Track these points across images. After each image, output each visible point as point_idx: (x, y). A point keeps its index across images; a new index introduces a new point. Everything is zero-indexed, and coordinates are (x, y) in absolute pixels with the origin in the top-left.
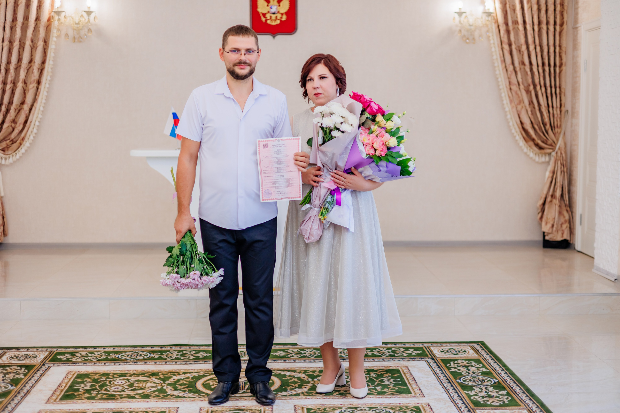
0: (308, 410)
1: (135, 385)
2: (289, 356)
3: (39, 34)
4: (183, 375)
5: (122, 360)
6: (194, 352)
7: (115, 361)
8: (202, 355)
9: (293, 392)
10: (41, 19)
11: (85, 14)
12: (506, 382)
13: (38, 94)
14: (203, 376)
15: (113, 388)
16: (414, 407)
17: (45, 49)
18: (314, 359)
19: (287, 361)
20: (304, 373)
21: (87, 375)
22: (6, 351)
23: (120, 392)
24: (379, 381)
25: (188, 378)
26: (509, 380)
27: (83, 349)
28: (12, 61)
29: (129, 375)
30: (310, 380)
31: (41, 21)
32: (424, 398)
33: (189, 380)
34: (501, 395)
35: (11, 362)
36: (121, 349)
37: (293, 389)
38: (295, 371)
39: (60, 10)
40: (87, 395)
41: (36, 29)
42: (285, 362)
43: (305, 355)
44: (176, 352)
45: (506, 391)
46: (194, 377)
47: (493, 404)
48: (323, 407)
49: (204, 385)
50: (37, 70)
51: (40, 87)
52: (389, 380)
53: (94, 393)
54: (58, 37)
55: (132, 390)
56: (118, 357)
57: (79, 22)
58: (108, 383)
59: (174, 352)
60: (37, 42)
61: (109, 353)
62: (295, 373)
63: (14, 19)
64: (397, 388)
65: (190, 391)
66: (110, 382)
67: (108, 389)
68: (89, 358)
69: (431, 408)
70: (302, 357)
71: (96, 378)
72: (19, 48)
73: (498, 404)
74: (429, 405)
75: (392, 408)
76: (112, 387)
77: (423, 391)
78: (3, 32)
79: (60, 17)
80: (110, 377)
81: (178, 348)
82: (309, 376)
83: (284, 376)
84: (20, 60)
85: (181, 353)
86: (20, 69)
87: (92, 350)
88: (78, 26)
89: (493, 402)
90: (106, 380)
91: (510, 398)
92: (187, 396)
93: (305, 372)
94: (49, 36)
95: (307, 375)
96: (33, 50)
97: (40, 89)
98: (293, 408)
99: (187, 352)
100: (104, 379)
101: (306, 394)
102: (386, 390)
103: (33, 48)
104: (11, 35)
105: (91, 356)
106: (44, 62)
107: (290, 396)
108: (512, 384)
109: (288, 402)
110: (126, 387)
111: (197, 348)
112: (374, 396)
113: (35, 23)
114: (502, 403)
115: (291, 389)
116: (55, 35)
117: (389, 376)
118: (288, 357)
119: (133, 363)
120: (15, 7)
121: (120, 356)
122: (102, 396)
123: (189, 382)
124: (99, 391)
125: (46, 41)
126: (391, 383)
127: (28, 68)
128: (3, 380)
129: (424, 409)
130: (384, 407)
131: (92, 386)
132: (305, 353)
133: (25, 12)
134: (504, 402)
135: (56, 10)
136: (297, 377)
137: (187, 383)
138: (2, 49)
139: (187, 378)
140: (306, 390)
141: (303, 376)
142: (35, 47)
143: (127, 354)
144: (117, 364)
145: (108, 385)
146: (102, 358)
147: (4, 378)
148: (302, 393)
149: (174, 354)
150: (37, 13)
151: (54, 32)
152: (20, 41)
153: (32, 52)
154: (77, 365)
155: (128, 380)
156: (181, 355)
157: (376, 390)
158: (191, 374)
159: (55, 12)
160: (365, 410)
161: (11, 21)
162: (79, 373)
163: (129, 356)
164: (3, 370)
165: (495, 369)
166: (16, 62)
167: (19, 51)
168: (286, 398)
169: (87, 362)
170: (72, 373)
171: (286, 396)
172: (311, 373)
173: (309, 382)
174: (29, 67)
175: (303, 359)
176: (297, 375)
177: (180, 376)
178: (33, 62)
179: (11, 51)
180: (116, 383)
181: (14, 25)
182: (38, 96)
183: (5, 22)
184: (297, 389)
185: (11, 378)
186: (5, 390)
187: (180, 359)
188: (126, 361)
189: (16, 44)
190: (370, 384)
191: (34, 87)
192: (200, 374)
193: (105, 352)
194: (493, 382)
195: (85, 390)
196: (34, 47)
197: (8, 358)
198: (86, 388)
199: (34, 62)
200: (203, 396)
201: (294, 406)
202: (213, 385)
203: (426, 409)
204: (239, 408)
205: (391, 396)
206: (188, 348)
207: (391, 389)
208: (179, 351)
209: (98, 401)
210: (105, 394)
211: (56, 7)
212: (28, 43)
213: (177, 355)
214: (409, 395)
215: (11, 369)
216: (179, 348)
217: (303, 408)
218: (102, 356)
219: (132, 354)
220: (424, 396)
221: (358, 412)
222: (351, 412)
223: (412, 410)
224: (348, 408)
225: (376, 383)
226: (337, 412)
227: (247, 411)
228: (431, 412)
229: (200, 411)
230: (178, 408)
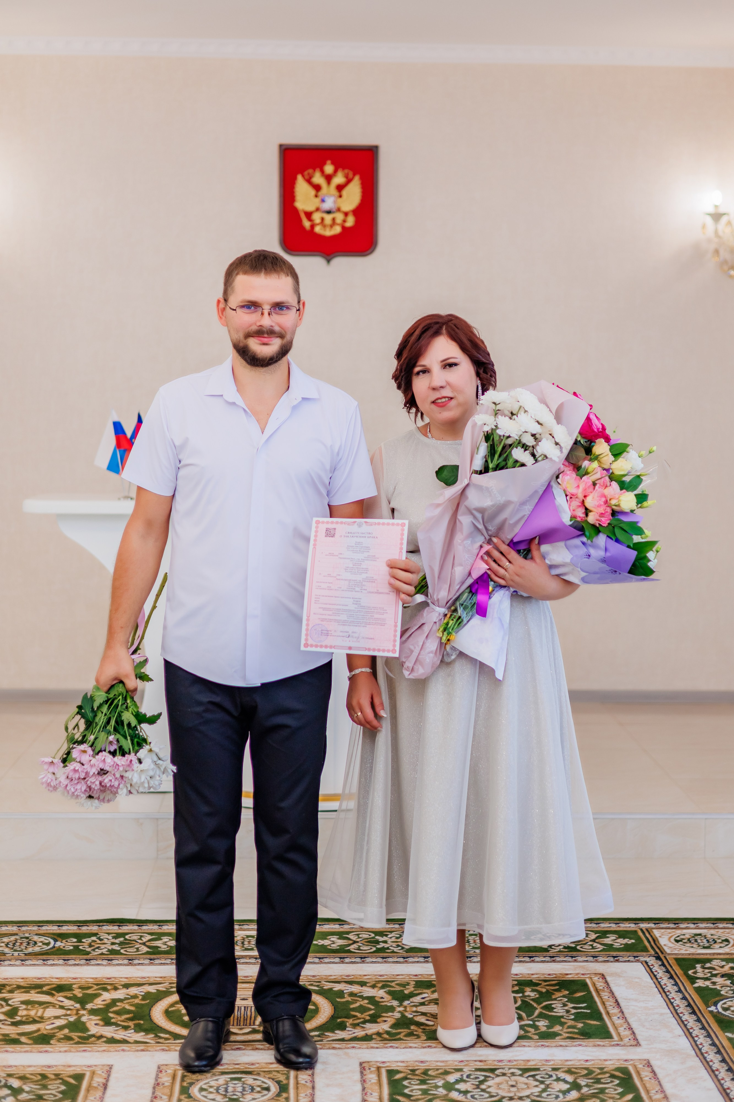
0: (391, 1073)
1: (20, 1013)
2: (352, 948)
4: (125, 991)
6: (149, 937)
8: (165, 943)
9: (359, 1033)
14: (165, 994)
16: (618, 1069)
18: (405, 954)
19: (347, 960)
20: (383, 987)
24: (542, 1008)
25: (135, 997)
29: (8, 988)
30: (395, 1003)
32: (638, 1049)
33: (137, 1001)
37: (358, 1024)
38: (363, 984)
42: (343, 962)
43: (386, 946)
44: (110, 937)
46: (147, 996)
48: (423, 1067)
49: (167, 1013)
52: (565, 1005)
55: (15, 1024)
59: (106, 936)
62: (364, 988)
64: (580, 1025)
65: (139, 1028)
69: (653, 1072)
70: (378, 950)
74: (649, 1064)
75: (569, 1072)
77: (636, 1032)
81: (114, 929)
82: (394, 994)
83: (341, 994)
85: (122, 939)
92: (131, 1040)
93: (385, 985)
95: (389, 993)
98: (358, 1069)
99: (135, 937)
101: (386, 1036)
102: (557, 1028)
107: (351, 1039)
109: (347, 1054)
111: (155, 928)
112: (531, 1043)
115: (355, 1026)
117: (564, 996)
118: (349, 951)
119: (18, 962)
123: (137, 1006)
126: (568, 1011)
129: (638, 1073)
130: (554, 1069)
132: (385, 942)
136: (368, 998)
137: (132, 1008)
139: (133, 997)
140: (386, 1027)
141: (380, 993)
143: (6, 939)
148: (379, 1034)
149: (106, 941)
155: (6, 1000)
156: (121, 944)
157: (536, 1028)
158: (141, 989)
160: (513, 1074)
163: (11, 946)
168: (343, 1045)
171: (343, 1040)
172: (398, 988)
173: (392, 1009)
175: (382, 955)
176: (368, 992)
177: (119, 992)
184: (368, 1025)
187: (118, 952)
190: (524, 1015)
192: (161, 988)
200: (166, 1038)
201: (361, 1064)
203: (643, 1075)
204: (242, 1068)
205: (568, 1042)
206: (136, 927)
207: (569, 1027)
208: (117, 936)
213: (113, 944)
214: (606, 1042)
216: (116, 928)
219: (16, 940)
220: (638, 1044)
221: (498, 1080)
222: (482, 1078)
223: (613, 1076)
224: (478, 1070)
225: (537, 1013)
226: (451, 1078)
227: (258, 1074)
228: (653, 1081)
229: (157, 1075)
230: (111, 1067)
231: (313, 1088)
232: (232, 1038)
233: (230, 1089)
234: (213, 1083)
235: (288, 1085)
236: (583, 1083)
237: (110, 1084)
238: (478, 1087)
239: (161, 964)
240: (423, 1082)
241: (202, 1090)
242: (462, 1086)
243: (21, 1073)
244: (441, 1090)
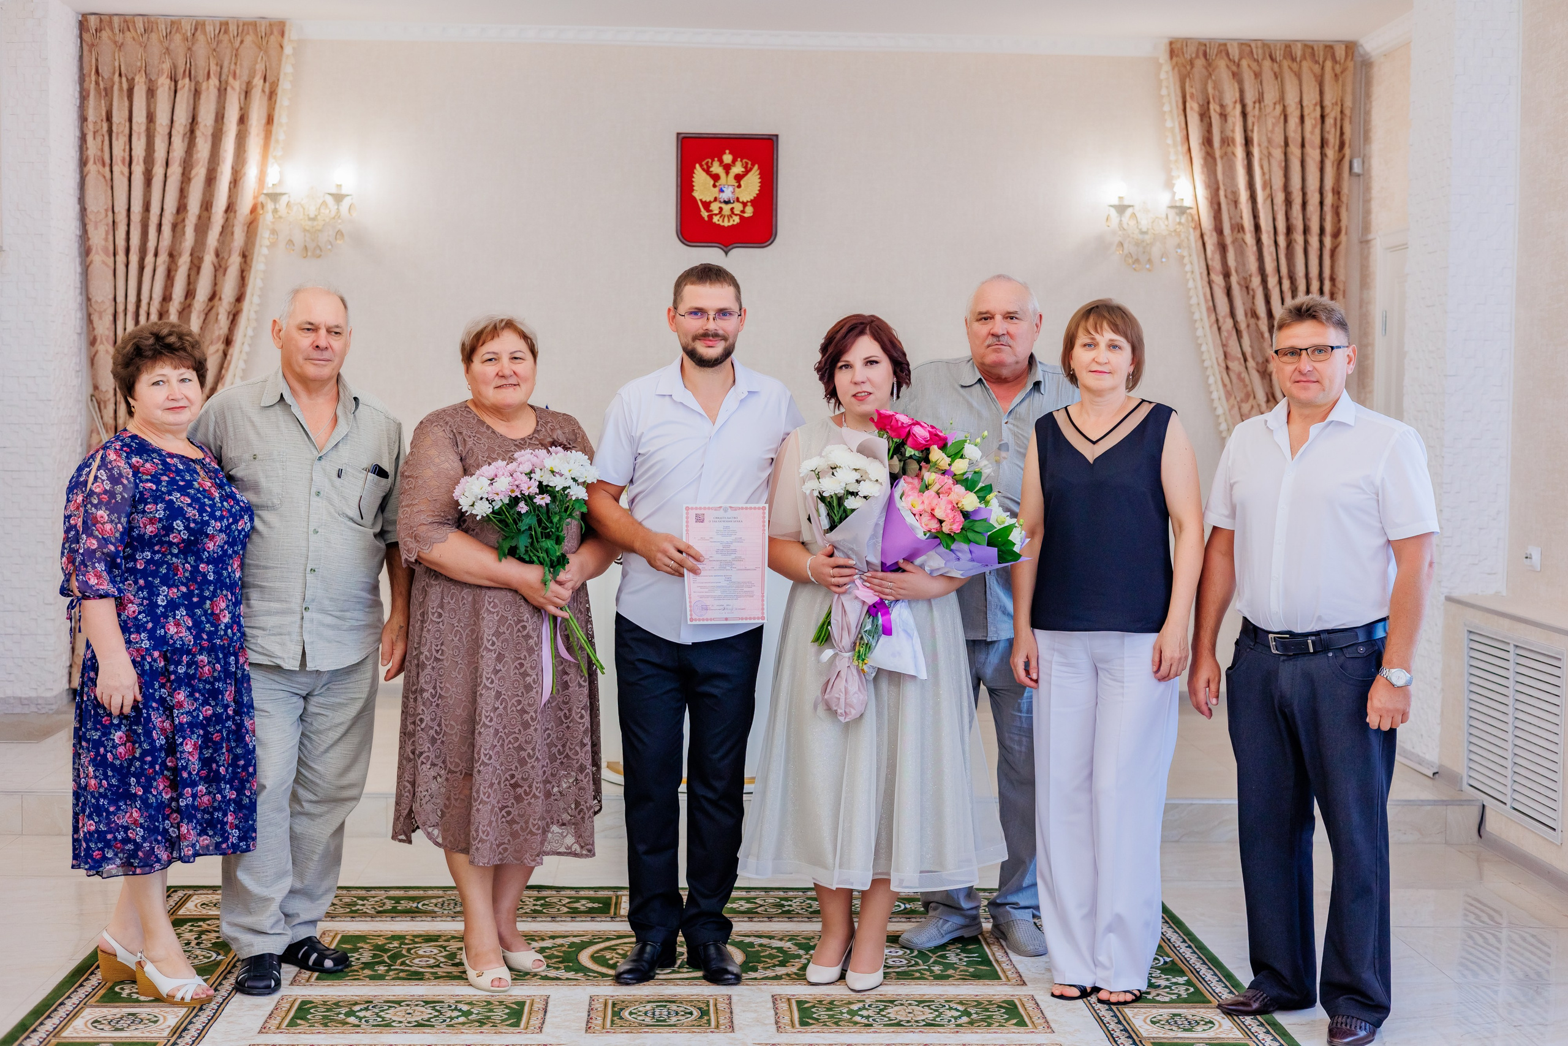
0: (800, 1003)
1: (458, 957)
2: (759, 910)
3: (232, 240)
4: (551, 941)
5: (425, 912)
6: (568, 900)
7: (413, 913)
8: (583, 905)
9: (770, 973)
10: (237, 208)
11: (330, 200)
12: (1188, 962)
13: (225, 365)
14: (591, 943)
15: (416, 961)
16: (1004, 1002)
17: (242, 271)
18: (810, 916)
19: (755, 919)
20: (789, 940)
21: (362, 938)
22: (191, 892)
23: (432, 967)
24: (937, 957)
25: (562, 945)
26: (1193, 959)
27: (345, 892)
28: (174, 296)
29: (443, 938)
30: (802, 952)
31: (238, 214)
32: (1024, 988)
33: (563, 949)
34: (1176, 984)
35: (204, 912)
36: (421, 893)
37: (769, 968)
38: (771, 938)
39: (278, 191)
40: (367, 972)
41: (226, 230)
42: (751, 921)
43: (791, 909)
44: (531, 900)
45: (1186, 978)
46: (572, 945)
47: (1158, 998)
48: (829, 999)
49: (593, 958)
50: (226, 314)
51: (230, 352)
52: (958, 955)
53: (382, 969)
54: (273, 245)
55: (453, 965)
56: (417, 907)
57: (316, 216)
58: (404, 952)
59: (528, 899)
60: (226, 258)
61: (397, 900)
62: (772, 941)
63: (182, 208)
64: (971, 970)
65: (568, 969)
66: (409, 950)
67: (407, 962)
68: (358, 907)
69: (1037, 1003)
70: (784, 912)
71: (380, 943)
72: (190, 269)
73: (1167, 999)
74: (1033, 998)
75: (961, 1003)
76: (414, 959)
77: (1022, 974)
78: (157, 234)
79: (277, 206)
80: (406, 941)
81: (535, 893)
82: (800, 946)
83: (751, 945)
84: (190, 294)
85: (543, 902)
86: (190, 312)
87: (363, 893)
88: (315, 223)
89: (1158, 995)
90: (400, 947)
91: (1192, 990)
92: (564, 978)
93: (792, 938)
94: (253, 244)
95: (796, 944)
96: (218, 273)
97: (232, 356)
98: (770, 1000)
99: (555, 901)
100: (397, 945)
101: (794, 976)
102: (951, 972)
103: (220, 268)
104: (172, 242)
105: (364, 905)
106: (239, 299)
107: (762, 979)
108: (1198, 965)
109: (760, 989)
110: (443, 960)
111: (573, 893)
112: (927, 982)
113: (225, 216)
114: (1174, 997)
115: (765, 969)
116: (266, 242)
117: (957, 950)
118: (757, 913)
119: (449, 919)
120: (182, 183)
121: (420, 906)
122: (398, 974)
123: (564, 952)
124: (390, 966)
125: (247, 253)
126: (960, 959)
127: (206, 311)
128: (198, 944)
129: (1023, 1005)
130: (946, 1001)
131: (374, 956)
132: (790, 906)
133: (204, 194)
134: (1180, 995)
135: (270, 191)
136: (775, 948)
137: (561, 954)
138: (154, 271)
139: (559, 946)
140: (794, 970)
141: (787, 945)
142: (223, 266)
143: (434, 901)
144: (418, 919)
145: (405, 956)
146: (385, 908)
147: (199, 941)
148: (788, 975)
149: (528, 903)
150: (230, 197)
151: (264, 236)
152: (191, 255)
153: (215, 276)
154: (337, 919)
155: (444, 948)
156: (542, 905)
157: (932, 971)
158: (566, 940)
159: (267, 195)
160: (910, 1004)
161: (174, 211)
162: (344, 934)
163: (439, 905)
164: (192, 926)
165: (1169, 940)
166: (182, 299)
167: (189, 276)
168: (756, 982)
169: (356, 915)
170: (332, 934)
171: (755, 979)
172: (803, 941)
173: (799, 957)
174: (209, 308)
175: (788, 915)
176: (779, 944)
177: (546, 942)
178: (217, 298)
179: (172, 273)
180: (421, 952)
181: (179, 220)
182: (227, 370)
183: (161, 215)
184: (777, 968)
185: (213, 941)
186: (206, 960)
187: (540, 912)
188: (434, 915)
189: (184, 262)
190: (920, 962)
191: (217, 351)
192: (584, 939)
193: (388, 898)
194: (1162, 962)
195: (363, 963)
196: (220, 266)
197: (199, 905)
198: (363, 960)
199: (220, 299)
200: (595, 977)
201: (773, 996)
202: (612, 959)
203: (1027, 1005)
204: (666, 998)
205: (961, 982)
206: (554, 893)
207: (961, 971)
208: (538, 899)
209: (392, 982)
210: (403, 971)
211: (270, 185)
212: (209, 259)
213: (534, 905)
214: (996, 982)
215: (209, 925)
216: (536, 893)
217: (789, 1000)
218: (384, 904)
219: (444, 902)
220: (1024, 984)
221: (896, 1008)
222: (882, 1007)
223: (1000, 1007)
224: (877, 1001)
225: (932, 960)
226: (855, 1007)
227: (681, 1003)
228: (1036, 1010)
229: (590, 1003)
230: (548, 997)
231: (731, 1013)
232: (657, 977)
233: (657, 1013)
234: (640, 1009)
235: (708, 1010)
236: (973, 1012)
237: (549, 1008)
238: (879, 1013)
239: (582, 921)
240: (829, 1009)
241: (631, 1013)
242: (864, 1013)
243: (469, 1001)
244: (845, 1015)
